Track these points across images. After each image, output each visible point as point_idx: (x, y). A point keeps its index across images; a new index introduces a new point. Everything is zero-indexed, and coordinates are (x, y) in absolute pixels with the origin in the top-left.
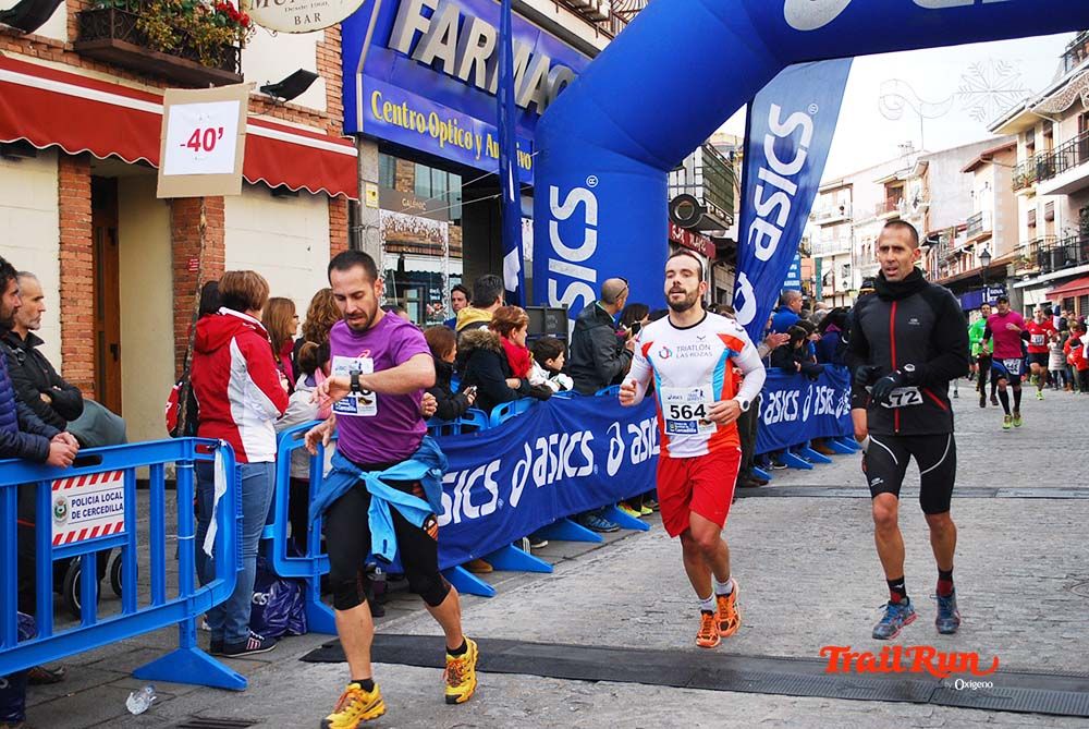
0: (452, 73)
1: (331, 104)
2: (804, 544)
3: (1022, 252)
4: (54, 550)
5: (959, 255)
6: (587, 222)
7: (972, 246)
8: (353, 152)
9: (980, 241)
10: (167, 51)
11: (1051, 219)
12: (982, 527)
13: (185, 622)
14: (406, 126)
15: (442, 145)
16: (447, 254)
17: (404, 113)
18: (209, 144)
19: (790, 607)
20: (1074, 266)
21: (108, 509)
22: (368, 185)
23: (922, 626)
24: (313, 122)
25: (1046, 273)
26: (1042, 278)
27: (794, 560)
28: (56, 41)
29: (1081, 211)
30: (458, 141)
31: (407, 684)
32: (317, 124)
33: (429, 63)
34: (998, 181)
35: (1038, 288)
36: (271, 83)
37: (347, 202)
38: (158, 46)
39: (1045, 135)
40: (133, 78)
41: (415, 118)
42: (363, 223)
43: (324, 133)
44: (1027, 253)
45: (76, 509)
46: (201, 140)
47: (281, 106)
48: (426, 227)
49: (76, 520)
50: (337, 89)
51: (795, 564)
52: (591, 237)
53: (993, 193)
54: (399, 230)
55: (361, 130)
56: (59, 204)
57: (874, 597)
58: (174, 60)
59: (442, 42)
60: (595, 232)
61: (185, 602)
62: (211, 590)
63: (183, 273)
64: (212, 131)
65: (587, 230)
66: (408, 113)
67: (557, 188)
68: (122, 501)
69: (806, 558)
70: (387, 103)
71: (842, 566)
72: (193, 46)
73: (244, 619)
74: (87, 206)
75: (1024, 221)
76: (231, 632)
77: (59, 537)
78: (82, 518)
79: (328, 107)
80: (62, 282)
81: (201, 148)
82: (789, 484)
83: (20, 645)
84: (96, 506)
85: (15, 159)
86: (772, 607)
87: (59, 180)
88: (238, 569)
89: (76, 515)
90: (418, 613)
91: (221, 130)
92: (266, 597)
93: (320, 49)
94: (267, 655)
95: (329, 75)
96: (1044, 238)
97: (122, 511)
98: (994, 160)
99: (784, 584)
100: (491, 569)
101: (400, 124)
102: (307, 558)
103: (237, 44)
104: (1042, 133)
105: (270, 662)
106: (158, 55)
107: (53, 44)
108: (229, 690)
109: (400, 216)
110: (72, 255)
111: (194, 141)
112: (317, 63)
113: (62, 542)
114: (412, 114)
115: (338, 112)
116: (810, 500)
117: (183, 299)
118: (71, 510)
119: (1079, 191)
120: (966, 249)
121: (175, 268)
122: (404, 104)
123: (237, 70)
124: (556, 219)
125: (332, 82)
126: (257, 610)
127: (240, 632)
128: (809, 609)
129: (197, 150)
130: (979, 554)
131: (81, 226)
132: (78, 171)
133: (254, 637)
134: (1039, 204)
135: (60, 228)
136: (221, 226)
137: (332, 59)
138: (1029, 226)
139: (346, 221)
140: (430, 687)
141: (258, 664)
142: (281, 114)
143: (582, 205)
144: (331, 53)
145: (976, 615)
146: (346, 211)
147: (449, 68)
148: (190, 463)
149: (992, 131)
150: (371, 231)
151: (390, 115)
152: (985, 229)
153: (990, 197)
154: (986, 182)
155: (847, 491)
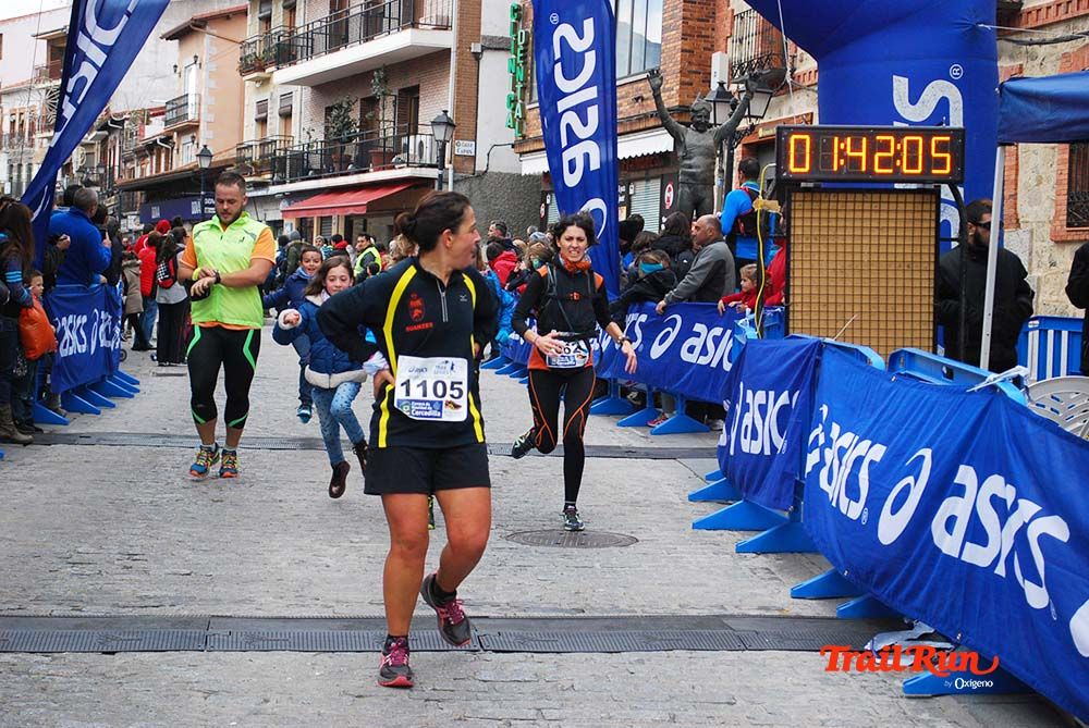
3: (247, 154)
5: (151, 148)
7: (171, 137)
9: (182, 132)
11: (286, 116)
20: (320, 178)
25: (279, 183)
26: (273, 190)
29: (329, 110)
34: (213, 58)
35: (266, 203)
39: (284, 8)
44: (255, 154)
53: (204, 74)
75: (251, 114)
96: (278, 138)
98: (209, 28)
104: (280, 4)
119: (328, 84)
120: (161, 140)
134: (272, 94)
138: (257, 120)
152: (190, 118)
153: (199, 76)
154: (196, 57)
155: (177, 440)
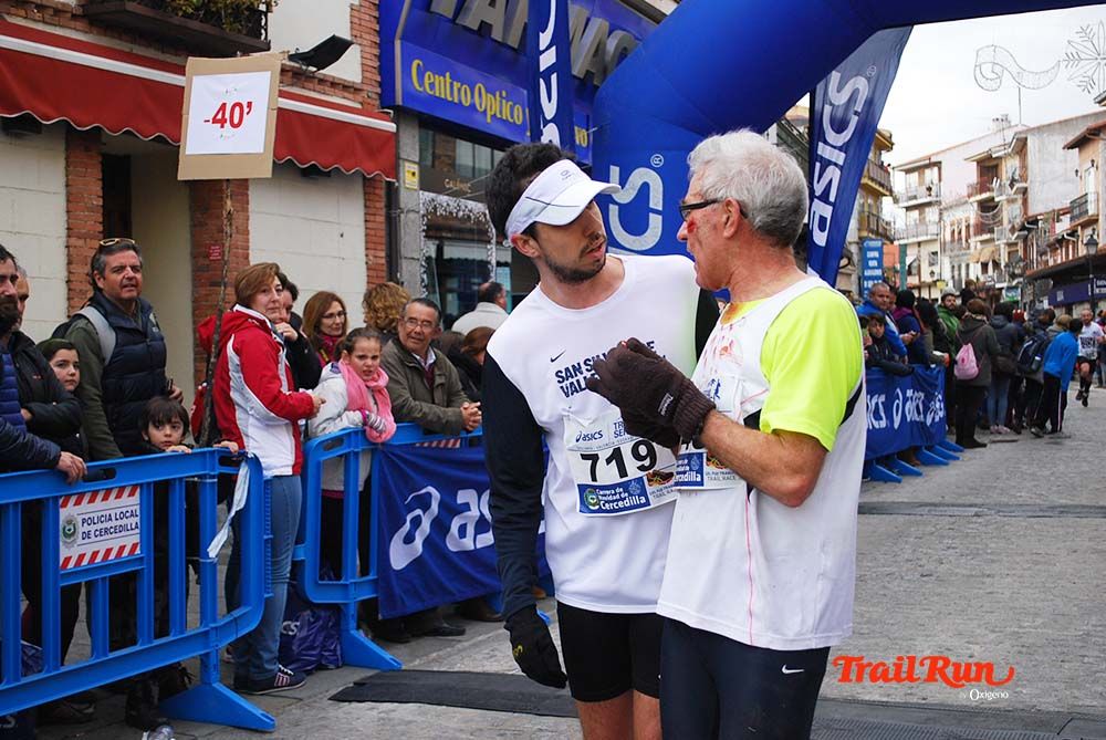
0: (500, 40)
1: (368, 75)
2: (894, 570)
4: (63, 575)
5: (1061, 242)
6: (652, 206)
7: (1076, 231)
8: (391, 127)
9: (1084, 226)
10: (186, 15)
12: (1096, 551)
13: (207, 655)
14: (450, 99)
15: (489, 120)
16: (494, 241)
17: (448, 85)
18: (236, 121)
19: (884, 642)
21: (123, 528)
22: (407, 164)
23: (1034, 666)
24: (346, 94)
27: (884, 587)
28: (63, 4)
30: (506, 114)
31: (456, 726)
32: (351, 96)
33: (476, 28)
36: (301, 51)
37: (384, 184)
38: (176, 10)
40: (149, 46)
41: (459, 90)
42: (402, 206)
43: (359, 106)
45: (86, 528)
46: (227, 116)
47: (310, 77)
48: (471, 211)
49: (87, 540)
50: (373, 58)
51: (886, 592)
52: (656, 222)
53: (1101, 176)
54: (441, 215)
55: (400, 103)
56: (67, 186)
57: (979, 631)
58: (195, 25)
59: (490, 5)
60: (660, 217)
61: (206, 633)
62: (235, 619)
63: (202, 261)
64: (240, 105)
65: (651, 215)
66: (452, 84)
67: (617, 169)
68: (137, 519)
69: (899, 586)
70: (428, 73)
71: (940, 594)
72: (214, 9)
73: (271, 652)
74: (97, 188)
76: (258, 667)
77: (68, 560)
78: (93, 538)
79: (363, 77)
80: (70, 272)
81: (228, 125)
82: (875, 499)
83: (24, 680)
84: (108, 525)
85: (18, 136)
86: (862, 642)
87: (67, 159)
88: (266, 596)
89: (86, 535)
90: (466, 644)
91: (250, 104)
92: (296, 626)
93: (356, 14)
94: (296, 692)
95: (365, 42)
97: (138, 531)
98: (1102, 135)
99: (875, 616)
100: (544, 595)
101: (443, 96)
102: (342, 582)
103: (263, 7)
105: (301, 700)
106: (177, 20)
107: (60, 7)
108: (256, 731)
109: (443, 199)
110: (81, 242)
111: (219, 116)
112: (352, 28)
113: (71, 565)
114: (457, 85)
115: (374, 83)
116: (901, 519)
117: (203, 291)
118: (81, 529)
120: (1068, 235)
121: (194, 256)
122: (448, 74)
123: (263, 37)
124: (616, 203)
125: (368, 49)
126: (286, 641)
127: (268, 666)
128: (905, 644)
129: (222, 127)
130: (1095, 582)
131: (91, 210)
132: (87, 149)
133: (283, 672)
135: (68, 212)
136: (246, 210)
137: (369, 25)
139: (383, 204)
140: (481, 730)
141: (287, 701)
142: (311, 85)
143: (645, 187)
144: (367, 17)
145: (1096, 653)
146: (382, 193)
147: (497, 34)
148: (213, 477)
149: (1100, 102)
150: (412, 215)
151: (432, 86)
152: (1090, 213)
153: (1096, 177)
154: (1093, 161)
155: (941, 508)
